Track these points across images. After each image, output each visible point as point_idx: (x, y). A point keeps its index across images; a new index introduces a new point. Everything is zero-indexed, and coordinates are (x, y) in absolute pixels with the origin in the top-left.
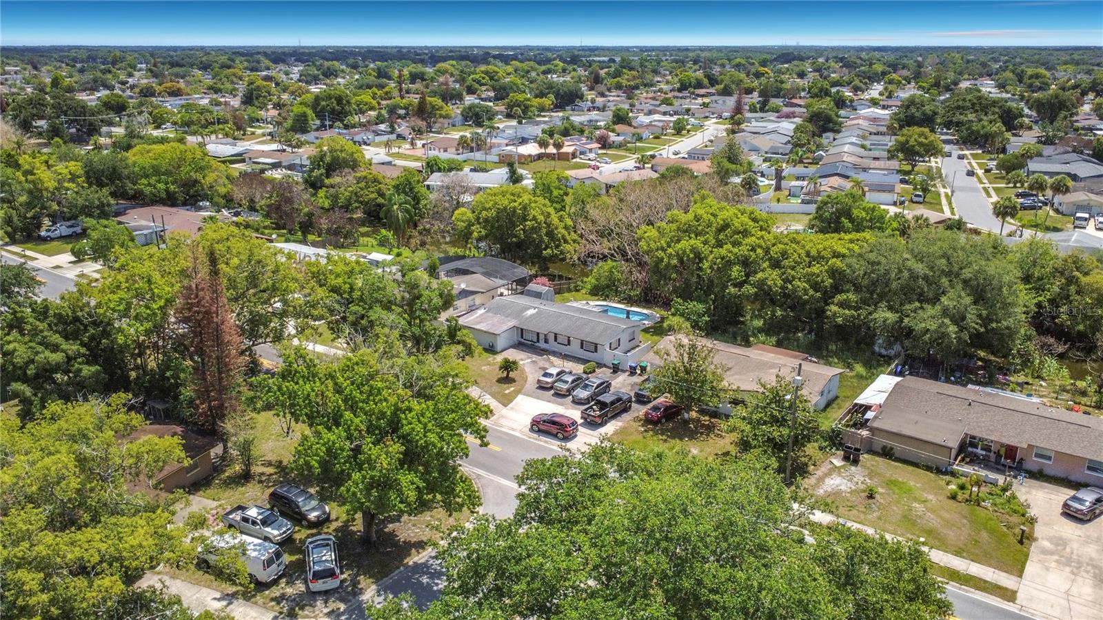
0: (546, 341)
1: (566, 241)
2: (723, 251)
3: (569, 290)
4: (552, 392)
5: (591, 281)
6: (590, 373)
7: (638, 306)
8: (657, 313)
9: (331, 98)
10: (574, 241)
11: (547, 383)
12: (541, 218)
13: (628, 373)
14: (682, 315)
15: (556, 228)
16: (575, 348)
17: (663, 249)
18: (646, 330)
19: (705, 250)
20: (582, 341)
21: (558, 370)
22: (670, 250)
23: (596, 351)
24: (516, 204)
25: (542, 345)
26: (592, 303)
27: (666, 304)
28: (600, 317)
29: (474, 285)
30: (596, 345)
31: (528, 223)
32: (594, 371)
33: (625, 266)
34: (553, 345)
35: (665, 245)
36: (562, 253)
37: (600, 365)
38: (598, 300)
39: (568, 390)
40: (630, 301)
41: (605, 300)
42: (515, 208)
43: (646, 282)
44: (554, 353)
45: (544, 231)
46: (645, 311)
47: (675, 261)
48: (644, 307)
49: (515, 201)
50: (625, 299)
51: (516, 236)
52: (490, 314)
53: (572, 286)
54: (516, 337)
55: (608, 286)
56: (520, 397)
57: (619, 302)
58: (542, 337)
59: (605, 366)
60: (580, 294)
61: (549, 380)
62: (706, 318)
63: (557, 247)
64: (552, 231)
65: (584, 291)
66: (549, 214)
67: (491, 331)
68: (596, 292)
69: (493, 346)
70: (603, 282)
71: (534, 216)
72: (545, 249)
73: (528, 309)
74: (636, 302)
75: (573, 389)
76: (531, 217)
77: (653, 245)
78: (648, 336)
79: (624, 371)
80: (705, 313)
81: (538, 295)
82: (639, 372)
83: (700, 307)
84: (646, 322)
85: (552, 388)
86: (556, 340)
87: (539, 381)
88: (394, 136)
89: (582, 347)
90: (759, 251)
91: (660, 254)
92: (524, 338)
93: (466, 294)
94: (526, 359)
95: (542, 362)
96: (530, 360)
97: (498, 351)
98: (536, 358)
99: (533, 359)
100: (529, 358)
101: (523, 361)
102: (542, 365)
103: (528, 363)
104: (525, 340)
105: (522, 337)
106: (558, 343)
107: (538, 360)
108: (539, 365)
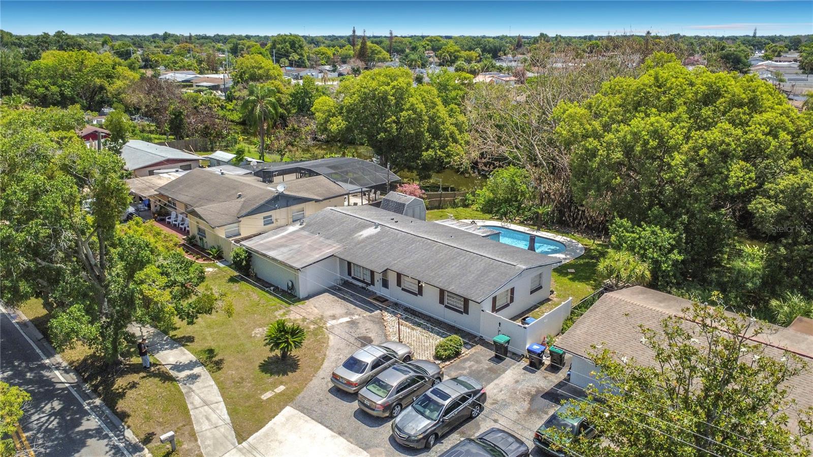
0: (385, 284)
1: (456, 141)
2: (713, 135)
3: (454, 205)
4: (356, 405)
5: (484, 193)
6: (449, 358)
7: (549, 230)
8: (579, 243)
9: (285, 42)
10: (467, 143)
11: (349, 383)
12: (421, 107)
13: (525, 363)
14: (631, 249)
15: (443, 123)
16: (429, 303)
17: (597, 136)
18: (561, 270)
19: (676, 135)
20: (442, 292)
21: (380, 353)
22: (609, 137)
23: (466, 311)
24: (388, 88)
25: (378, 289)
26: (480, 223)
27: (599, 229)
28: (481, 246)
29: (307, 190)
30: (466, 301)
31: (404, 113)
32: (457, 354)
33: (532, 172)
34: (393, 293)
35: (599, 129)
36: (449, 156)
37: (472, 339)
38: (491, 219)
39: (387, 407)
40: (537, 221)
41: (500, 219)
42: (386, 93)
43: (561, 195)
44: (395, 307)
45: (426, 125)
46: (559, 238)
47: (618, 155)
48: (558, 232)
49: (388, 84)
50: (531, 219)
51: (385, 131)
52: (305, 233)
53: (458, 199)
54: (338, 274)
55: (507, 201)
56: (288, 411)
57: (521, 223)
58: (378, 277)
59: (482, 342)
60: (468, 210)
61: (355, 377)
62: (676, 256)
63: (443, 147)
64: (437, 127)
65: (474, 207)
66: (434, 105)
67: (289, 262)
68: (491, 208)
69: (292, 288)
70: (501, 195)
71: (412, 105)
72: (427, 150)
73: (365, 227)
74: (545, 224)
75: (400, 404)
76: (408, 105)
77: (577, 128)
78: (565, 280)
79: (517, 357)
80: (673, 247)
81: (399, 208)
82: (547, 361)
83: (666, 236)
84: (562, 256)
85: (354, 396)
86: (399, 284)
87: (335, 377)
88: (336, 74)
89: (442, 301)
90: (783, 135)
91: (592, 143)
92: (353, 275)
93: (288, 201)
94: (342, 316)
95: (366, 325)
96: (347, 319)
97: (301, 297)
98: (359, 315)
99: (354, 318)
100: (347, 314)
101: (334, 319)
102: (365, 331)
103: (341, 325)
104: (354, 278)
105: (350, 274)
106: (403, 289)
107: (362, 319)
108: (358, 330)
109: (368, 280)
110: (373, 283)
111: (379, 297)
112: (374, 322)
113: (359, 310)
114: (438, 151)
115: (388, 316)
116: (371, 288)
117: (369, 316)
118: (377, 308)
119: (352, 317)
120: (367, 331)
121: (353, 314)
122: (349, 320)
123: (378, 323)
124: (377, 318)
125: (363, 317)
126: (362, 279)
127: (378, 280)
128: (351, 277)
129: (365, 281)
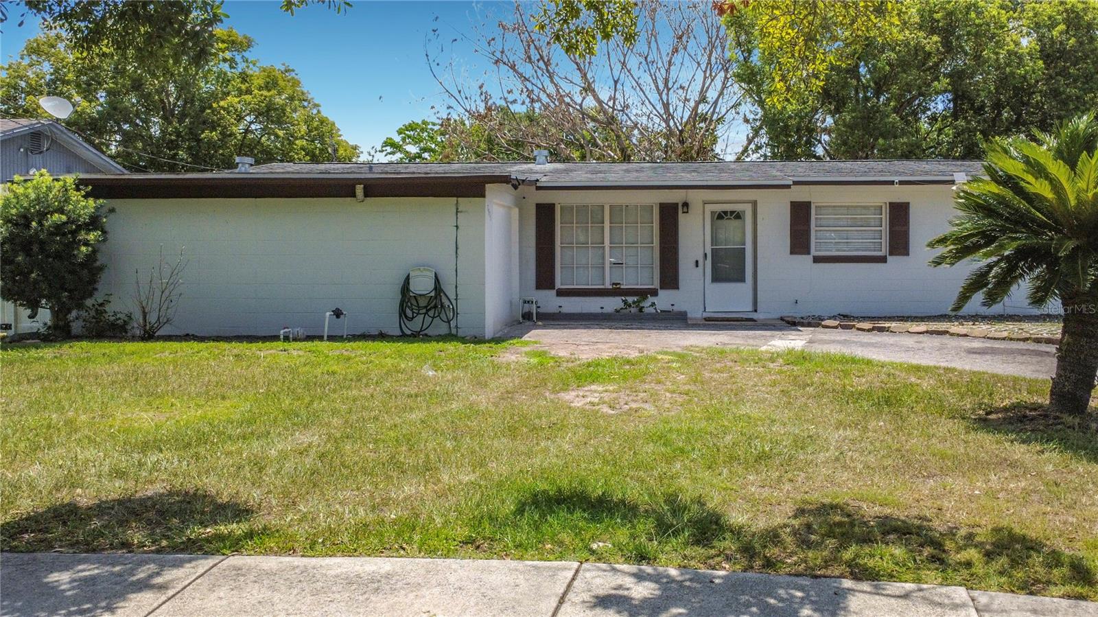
86: (800, 242)
92: (561, 282)
97: (488, 334)
105: (545, 281)
106: (817, 260)
110: (670, 279)
116: (662, 301)
126: (608, 286)
127: (697, 262)
128: (554, 292)
129: (622, 287)
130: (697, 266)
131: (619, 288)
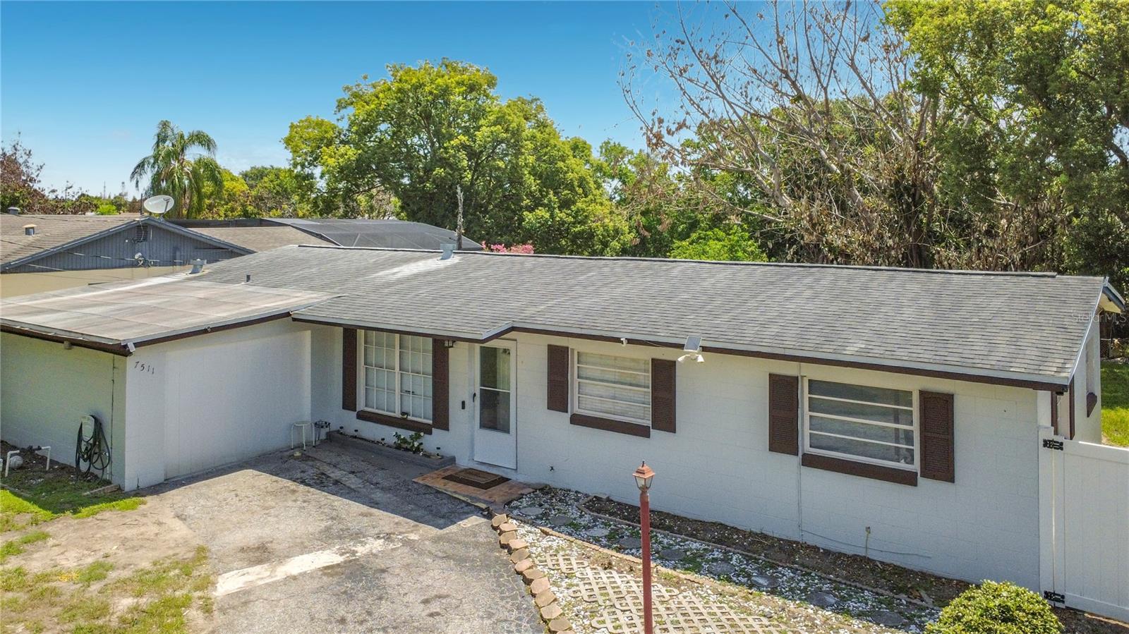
0: (494, 413)
16: (712, 455)
23: (937, 462)
25: (463, 440)
34: (531, 442)
58: (464, 390)
69: (97, 448)
86: (558, 398)
92: (361, 405)
93: (176, 249)
94: (303, 548)
95: (426, 580)
96: (330, 557)
97: (129, 485)
98: (388, 537)
99: (361, 550)
100: (326, 538)
101: (260, 562)
102: (419, 611)
103: (293, 587)
104: (363, 416)
105: (349, 401)
106: (577, 420)
107: (403, 555)
108: (384, 608)
109: (422, 410)
110: (441, 420)
111: (470, 471)
112: (461, 561)
113: (386, 520)
114: (557, 211)
115: (522, 535)
116: (434, 441)
117: (437, 540)
118: (468, 509)
119: (350, 545)
120: (435, 607)
121: (358, 536)
122: (338, 559)
123: (487, 567)
124: (477, 545)
125: (407, 543)
126: (398, 414)
127: (463, 403)
128: (354, 414)
129: (410, 418)
130: (463, 407)
131: (405, 419)
